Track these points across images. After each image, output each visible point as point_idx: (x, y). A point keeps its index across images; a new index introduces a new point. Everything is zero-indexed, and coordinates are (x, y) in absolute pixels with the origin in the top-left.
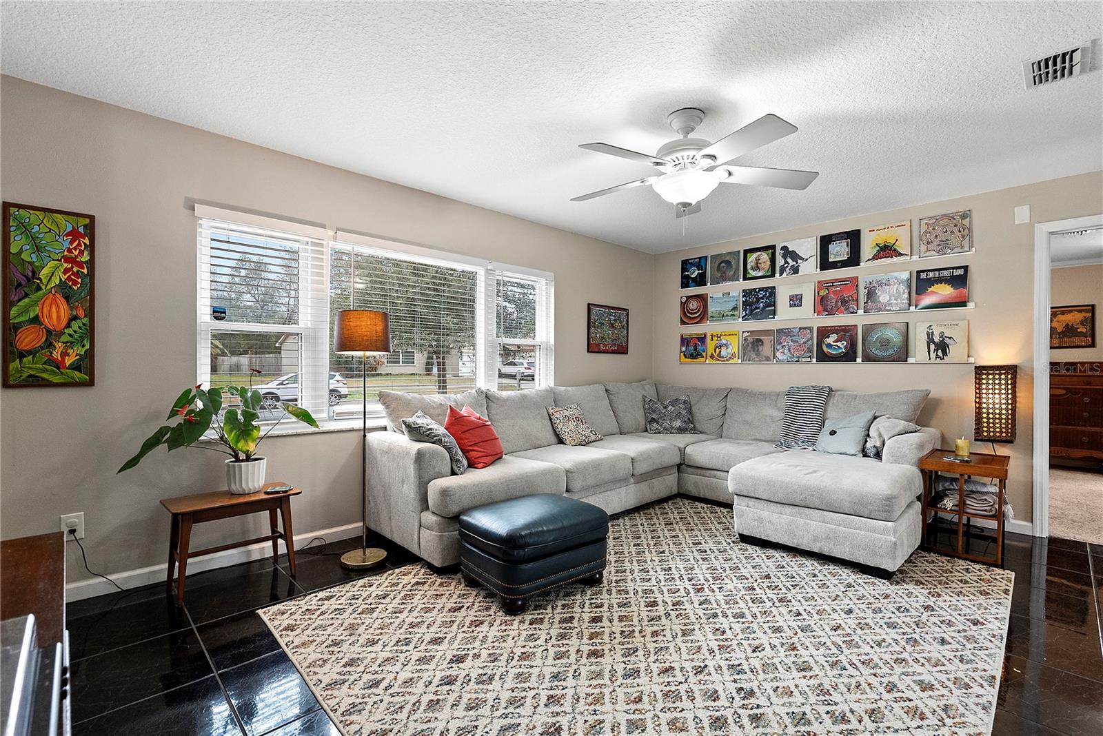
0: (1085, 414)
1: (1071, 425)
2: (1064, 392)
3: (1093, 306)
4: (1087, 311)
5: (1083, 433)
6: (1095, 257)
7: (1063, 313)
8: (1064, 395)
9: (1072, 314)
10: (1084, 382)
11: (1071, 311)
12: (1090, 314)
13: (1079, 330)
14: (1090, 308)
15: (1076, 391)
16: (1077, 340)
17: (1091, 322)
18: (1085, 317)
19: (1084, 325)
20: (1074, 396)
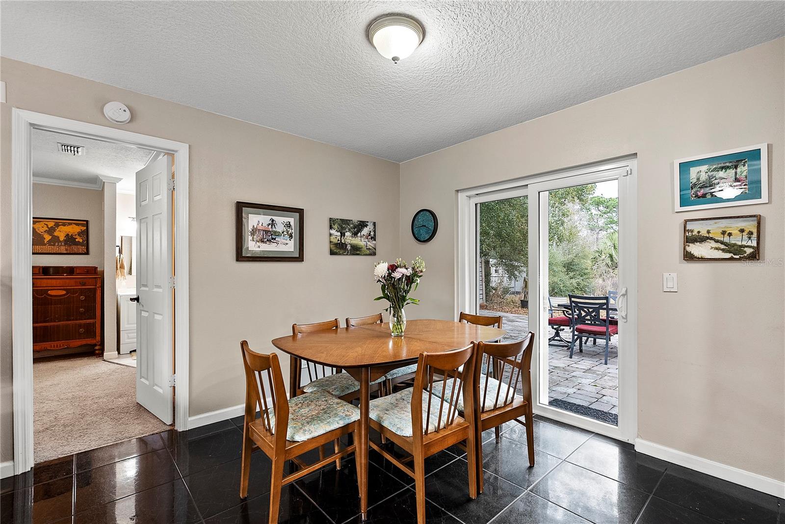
0: (81, 309)
1: (70, 320)
2: (64, 292)
3: (87, 221)
4: (83, 225)
5: (80, 326)
6: (88, 183)
7: (64, 225)
8: (64, 295)
9: (71, 226)
10: (80, 284)
11: (71, 224)
12: (85, 228)
13: (77, 240)
14: (85, 222)
15: (74, 291)
16: (75, 248)
17: (86, 233)
18: (81, 230)
19: (81, 236)
20: (72, 295)
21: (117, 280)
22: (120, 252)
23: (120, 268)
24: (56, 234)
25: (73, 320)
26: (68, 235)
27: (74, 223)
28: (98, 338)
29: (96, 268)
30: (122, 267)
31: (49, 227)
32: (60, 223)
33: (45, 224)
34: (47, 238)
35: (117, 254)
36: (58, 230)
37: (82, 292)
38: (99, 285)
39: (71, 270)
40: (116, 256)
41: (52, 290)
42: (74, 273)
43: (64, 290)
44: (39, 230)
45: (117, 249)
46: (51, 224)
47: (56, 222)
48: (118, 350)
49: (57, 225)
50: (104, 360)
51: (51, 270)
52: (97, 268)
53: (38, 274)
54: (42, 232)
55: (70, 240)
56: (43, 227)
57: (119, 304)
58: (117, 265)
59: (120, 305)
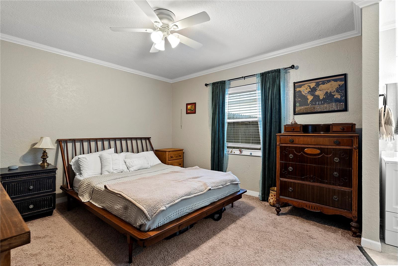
0: (335, 173)
1: (324, 183)
2: (319, 152)
3: (345, 75)
4: (341, 80)
5: (334, 192)
7: (323, 83)
8: (319, 154)
9: (330, 83)
10: (335, 143)
11: (329, 81)
12: (343, 82)
13: (335, 97)
14: (343, 77)
15: (328, 151)
16: (334, 106)
17: (344, 89)
18: (339, 85)
19: (339, 92)
20: (326, 156)
21: (380, 141)
22: (385, 103)
23: (385, 123)
24: (317, 93)
25: (327, 183)
26: (327, 93)
27: (332, 80)
28: (355, 213)
29: (353, 125)
30: (388, 122)
31: (312, 88)
32: (320, 82)
33: (308, 86)
34: (310, 98)
35: (381, 105)
36: (318, 89)
37: (335, 152)
38: (355, 146)
39: (327, 128)
40: (380, 107)
41: (307, 148)
42: (329, 131)
43: (318, 148)
44: (304, 92)
45: (381, 99)
46: (313, 85)
47: (317, 82)
48: (382, 238)
49: (318, 85)
50: (361, 249)
51: (310, 128)
52: (355, 124)
53: (299, 132)
54: (306, 94)
55: (329, 97)
56: (306, 89)
57: (383, 175)
58: (380, 120)
59: (385, 176)
